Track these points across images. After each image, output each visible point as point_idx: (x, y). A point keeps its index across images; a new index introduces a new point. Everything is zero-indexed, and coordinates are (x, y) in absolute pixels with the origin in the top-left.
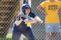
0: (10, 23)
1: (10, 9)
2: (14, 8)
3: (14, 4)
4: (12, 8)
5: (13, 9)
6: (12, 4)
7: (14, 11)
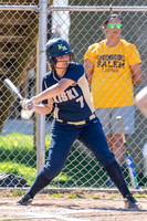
0: (8, 104)
1: (9, 65)
2: (20, 60)
3: (21, 50)
4: (13, 60)
5: (16, 65)
6: (13, 50)
7: (21, 70)
